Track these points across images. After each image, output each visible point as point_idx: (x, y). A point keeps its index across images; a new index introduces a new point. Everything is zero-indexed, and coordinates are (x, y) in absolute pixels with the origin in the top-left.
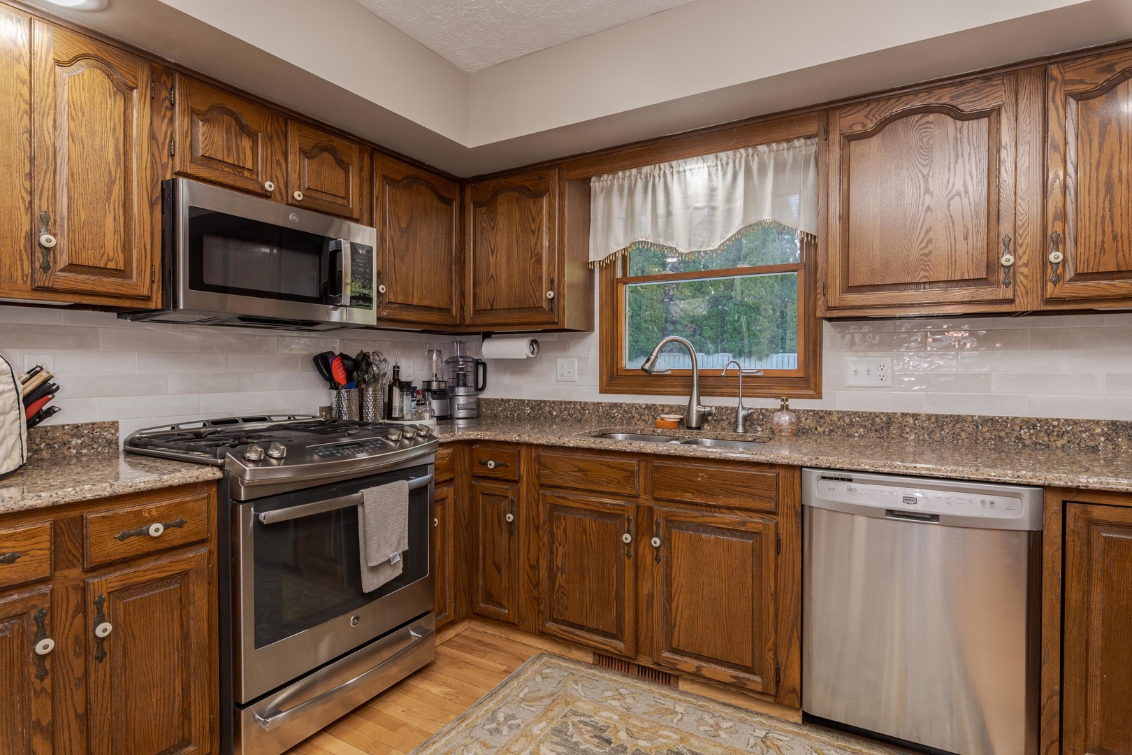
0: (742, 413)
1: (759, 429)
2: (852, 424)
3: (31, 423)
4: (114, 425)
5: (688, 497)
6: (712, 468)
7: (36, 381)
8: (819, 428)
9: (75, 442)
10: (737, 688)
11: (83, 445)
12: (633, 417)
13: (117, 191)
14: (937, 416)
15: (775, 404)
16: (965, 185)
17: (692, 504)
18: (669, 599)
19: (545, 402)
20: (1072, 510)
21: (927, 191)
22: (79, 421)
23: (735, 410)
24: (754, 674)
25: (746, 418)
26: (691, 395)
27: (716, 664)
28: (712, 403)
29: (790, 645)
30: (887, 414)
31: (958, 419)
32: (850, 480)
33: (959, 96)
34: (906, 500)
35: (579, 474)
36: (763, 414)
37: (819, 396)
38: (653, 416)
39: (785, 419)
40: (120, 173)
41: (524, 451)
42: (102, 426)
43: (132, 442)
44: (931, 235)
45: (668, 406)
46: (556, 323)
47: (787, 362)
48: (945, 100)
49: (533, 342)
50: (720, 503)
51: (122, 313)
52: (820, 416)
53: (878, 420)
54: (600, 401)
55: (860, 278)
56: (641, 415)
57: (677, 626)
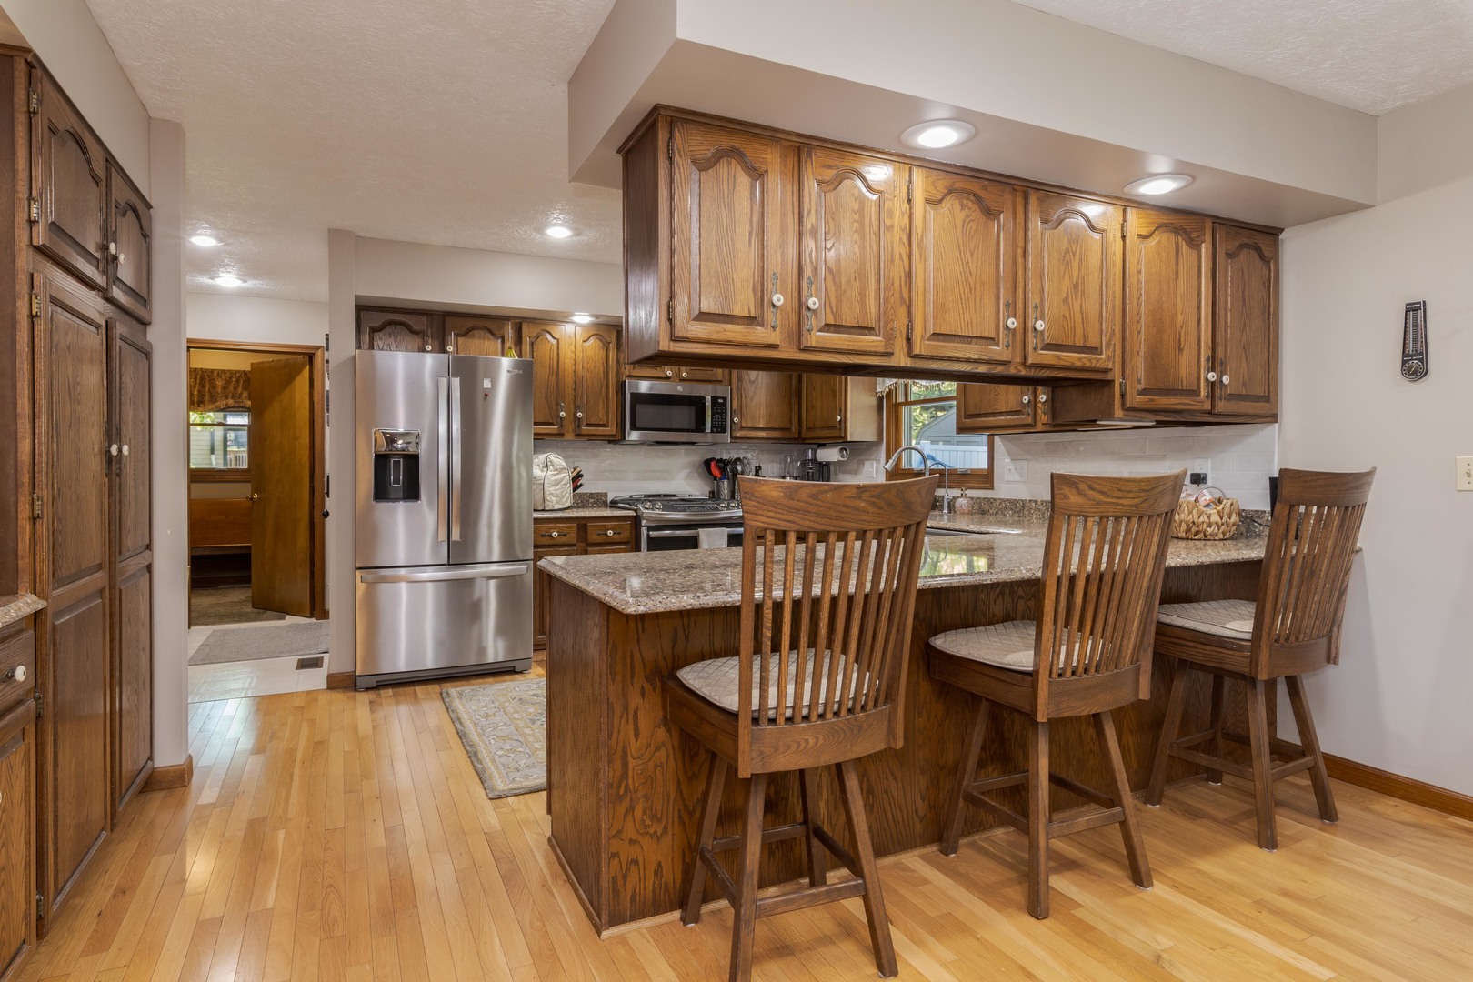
0: (946, 500)
2: (1006, 508)
3: (574, 490)
4: (606, 494)
7: (576, 472)
9: (591, 500)
11: (594, 503)
13: (604, 390)
15: (957, 492)
22: (593, 492)
23: (943, 497)
30: (1022, 501)
37: (992, 488)
39: (962, 503)
40: (605, 382)
42: (601, 494)
43: (612, 502)
46: (843, 437)
49: (841, 452)
51: (610, 442)
52: (990, 501)
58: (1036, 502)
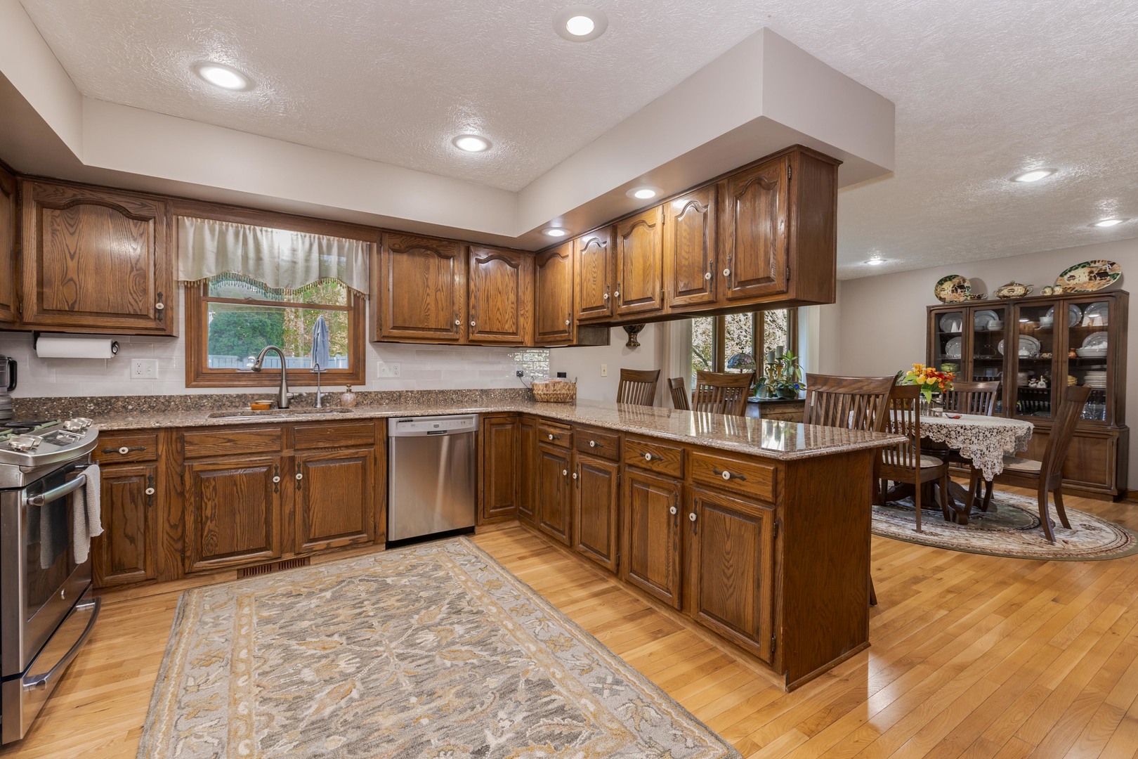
0: (319, 396)
1: (328, 405)
2: (382, 398)
5: (321, 445)
6: (337, 426)
8: (365, 402)
10: (354, 546)
12: (224, 405)
14: (421, 391)
15: (344, 389)
16: (442, 287)
17: (325, 448)
18: (307, 509)
19: (117, 398)
20: (487, 421)
21: (428, 286)
23: (316, 394)
24: (362, 533)
25: (322, 399)
26: (281, 386)
27: (340, 537)
28: (295, 391)
29: (381, 511)
30: (398, 392)
31: (429, 392)
32: (412, 421)
33: (440, 246)
34: (436, 426)
35: (229, 444)
36: (330, 396)
37: (363, 383)
38: (243, 402)
39: (349, 397)
41: (162, 435)
44: (429, 306)
45: (257, 394)
46: (165, 330)
47: (341, 363)
48: (434, 246)
49: (113, 345)
50: (342, 444)
52: (365, 395)
53: (395, 395)
54: (187, 394)
55: (400, 323)
56: (232, 402)
57: (313, 526)
58: (412, 392)
